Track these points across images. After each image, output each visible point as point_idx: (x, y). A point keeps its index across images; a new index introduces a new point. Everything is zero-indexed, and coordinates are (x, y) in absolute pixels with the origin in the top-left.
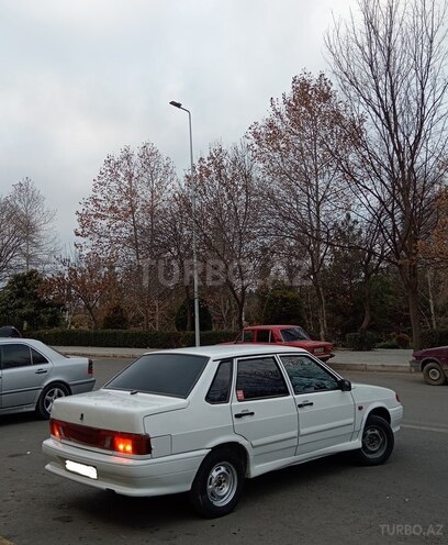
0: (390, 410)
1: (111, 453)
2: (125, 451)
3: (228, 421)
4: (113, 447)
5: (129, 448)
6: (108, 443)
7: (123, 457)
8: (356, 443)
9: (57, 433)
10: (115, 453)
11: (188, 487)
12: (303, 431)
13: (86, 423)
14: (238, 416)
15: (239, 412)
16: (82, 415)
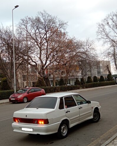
0: (99, 108)
1: (37, 124)
2: (41, 124)
3: (64, 114)
4: (38, 123)
5: (43, 123)
6: (36, 122)
8: (92, 117)
10: (38, 124)
11: (57, 131)
12: (81, 115)
13: (28, 117)
14: (67, 112)
15: (67, 111)
16: (26, 116)
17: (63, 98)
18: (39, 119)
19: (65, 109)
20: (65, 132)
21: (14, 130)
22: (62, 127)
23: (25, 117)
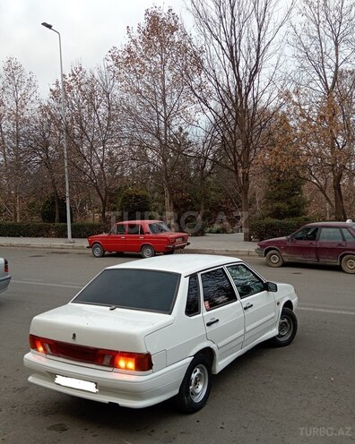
0: (293, 301)
1: (111, 369)
2: (126, 368)
3: (203, 330)
4: (113, 364)
5: (131, 365)
6: (107, 360)
7: (125, 373)
8: (274, 332)
9: (41, 349)
10: (115, 369)
11: (177, 392)
13: (79, 342)
14: (209, 324)
15: (209, 321)
16: (74, 335)
17: (199, 275)
18: (117, 352)
19: (205, 314)
20: (201, 389)
21: (31, 379)
22: (194, 376)
23: (69, 340)
